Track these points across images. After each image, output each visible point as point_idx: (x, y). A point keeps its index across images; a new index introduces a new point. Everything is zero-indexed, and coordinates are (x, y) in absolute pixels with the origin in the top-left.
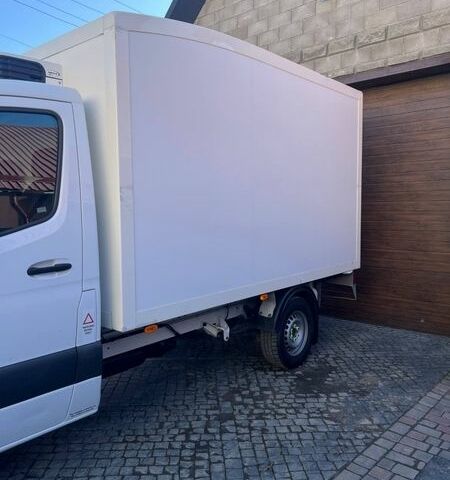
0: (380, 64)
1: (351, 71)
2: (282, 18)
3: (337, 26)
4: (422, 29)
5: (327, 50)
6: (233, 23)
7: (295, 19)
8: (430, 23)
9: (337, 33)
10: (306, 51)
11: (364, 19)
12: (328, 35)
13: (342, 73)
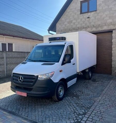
0: (98, 30)
1: (93, 31)
2: (79, 20)
3: (90, 23)
4: (105, 25)
5: (88, 27)
6: (69, 20)
7: (82, 21)
8: (107, 24)
9: (90, 24)
10: (84, 27)
11: (95, 22)
12: (88, 24)
13: (91, 31)
